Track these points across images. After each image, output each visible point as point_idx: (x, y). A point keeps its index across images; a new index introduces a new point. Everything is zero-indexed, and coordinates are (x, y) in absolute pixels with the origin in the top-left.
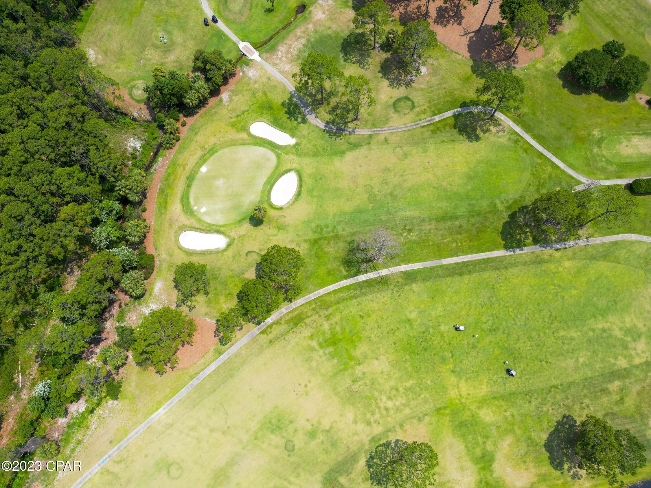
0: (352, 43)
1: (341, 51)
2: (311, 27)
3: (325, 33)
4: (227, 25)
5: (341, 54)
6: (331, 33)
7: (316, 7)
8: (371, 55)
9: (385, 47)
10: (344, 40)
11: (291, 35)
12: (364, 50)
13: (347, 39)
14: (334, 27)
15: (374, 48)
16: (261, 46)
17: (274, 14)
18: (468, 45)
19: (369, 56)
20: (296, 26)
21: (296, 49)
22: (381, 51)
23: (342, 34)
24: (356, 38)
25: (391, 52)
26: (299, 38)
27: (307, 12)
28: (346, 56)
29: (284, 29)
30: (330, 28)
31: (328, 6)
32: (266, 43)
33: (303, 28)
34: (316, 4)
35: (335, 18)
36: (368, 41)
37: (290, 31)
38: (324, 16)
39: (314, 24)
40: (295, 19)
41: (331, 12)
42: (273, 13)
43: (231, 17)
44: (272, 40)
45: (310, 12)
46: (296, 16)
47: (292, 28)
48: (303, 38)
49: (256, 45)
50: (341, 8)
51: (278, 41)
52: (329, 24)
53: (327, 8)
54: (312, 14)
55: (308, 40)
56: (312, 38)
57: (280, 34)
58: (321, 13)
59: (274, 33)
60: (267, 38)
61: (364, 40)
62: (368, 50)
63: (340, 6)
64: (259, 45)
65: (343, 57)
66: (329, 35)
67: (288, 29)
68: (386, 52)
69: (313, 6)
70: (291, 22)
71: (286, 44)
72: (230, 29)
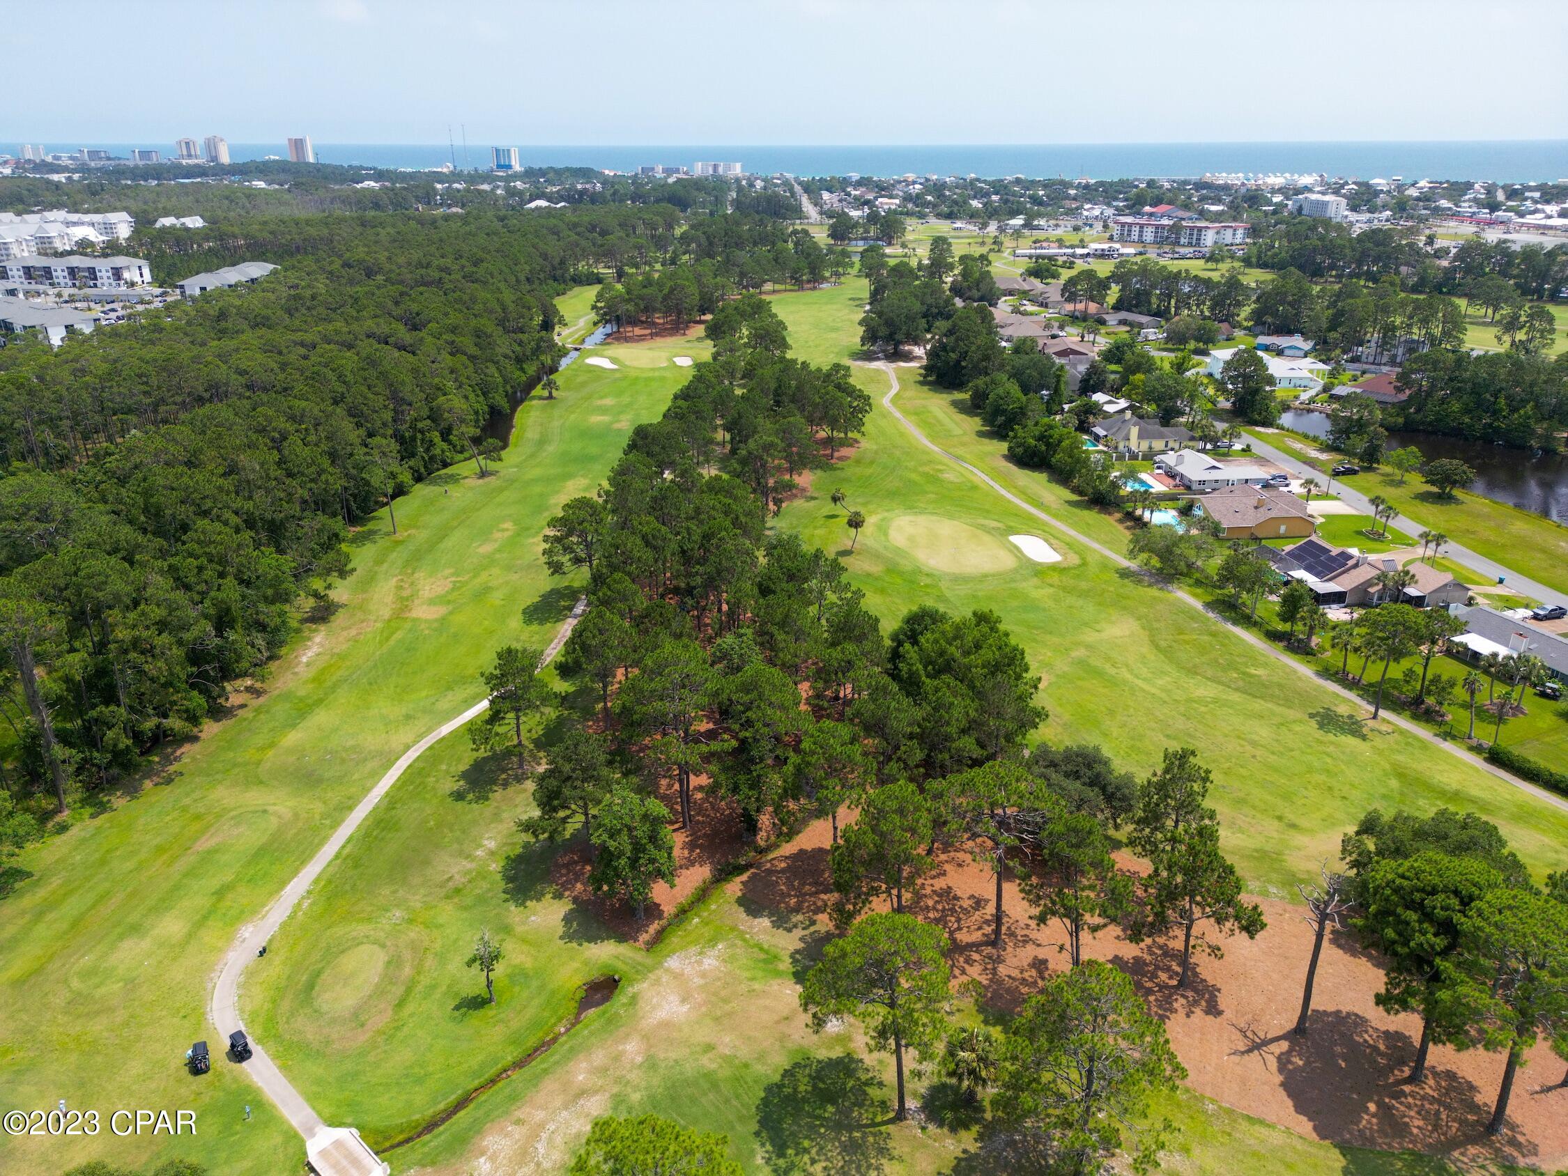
0: (804, 1100)
1: (757, 1134)
2: (632, 1048)
3: (689, 1069)
4: (285, 1069)
5: (757, 1146)
6: (714, 1066)
7: (657, 982)
8: (891, 1144)
9: (943, 1107)
10: (769, 1089)
11: (550, 1085)
12: (861, 1127)
13: (780, 1086)
14: (728, 1042)
15: (901, 1115)
16: (407, 1141)
17: (491, 1013)
18: (1282, 1084)
19: (883, 1151)
20: (572, 1049)
21: (559, 1140)
22: (931, 1127)
23: (759, 1069)
24: (817, 1077)
25: (975, 1129)
26: (582, 1093)
27: (621, 999)
28: (781, 1155)
29: (519, 1064)
30: (709, 1048)
31: (703, 975)
32: (431, 1126)
33: (599, 1057)
34: (659, 972)
35: (730, 1015)
36: (870, 1090)
37: (545, 1071)
38: (686, 1008)
39: (645, 1037)
40: (573, 1025)
41: (715, 994)
42: (490, 1011)
43: (310, 1037)
44: (462, 1113)
45: (634, 1000)
46: (579, 1014)
47: (557, 1057)
48: (596, 1092)
49: (387, 1138)
50: (753, 979)
51: (487, 1114)
52: (704, 1034)
53: (698, 981)
54: (641, 1003)
55: (618, 1101)
56: (636, 1088)
57: (500, 1084)
58: (674, 999)
59: (476, 1083)
60: (442, 1106)
61: (851, 1083)
62: (874, 1125)
63: (748, 974)
64: (401, 1138)
65: (768, 1161)
66: (708, 1076)
67: (537, 1065)
68: (953, 1130)
69: (645, 978)
70: (554, 1040)
71: (519, 1122)
72: (293, 1080)
